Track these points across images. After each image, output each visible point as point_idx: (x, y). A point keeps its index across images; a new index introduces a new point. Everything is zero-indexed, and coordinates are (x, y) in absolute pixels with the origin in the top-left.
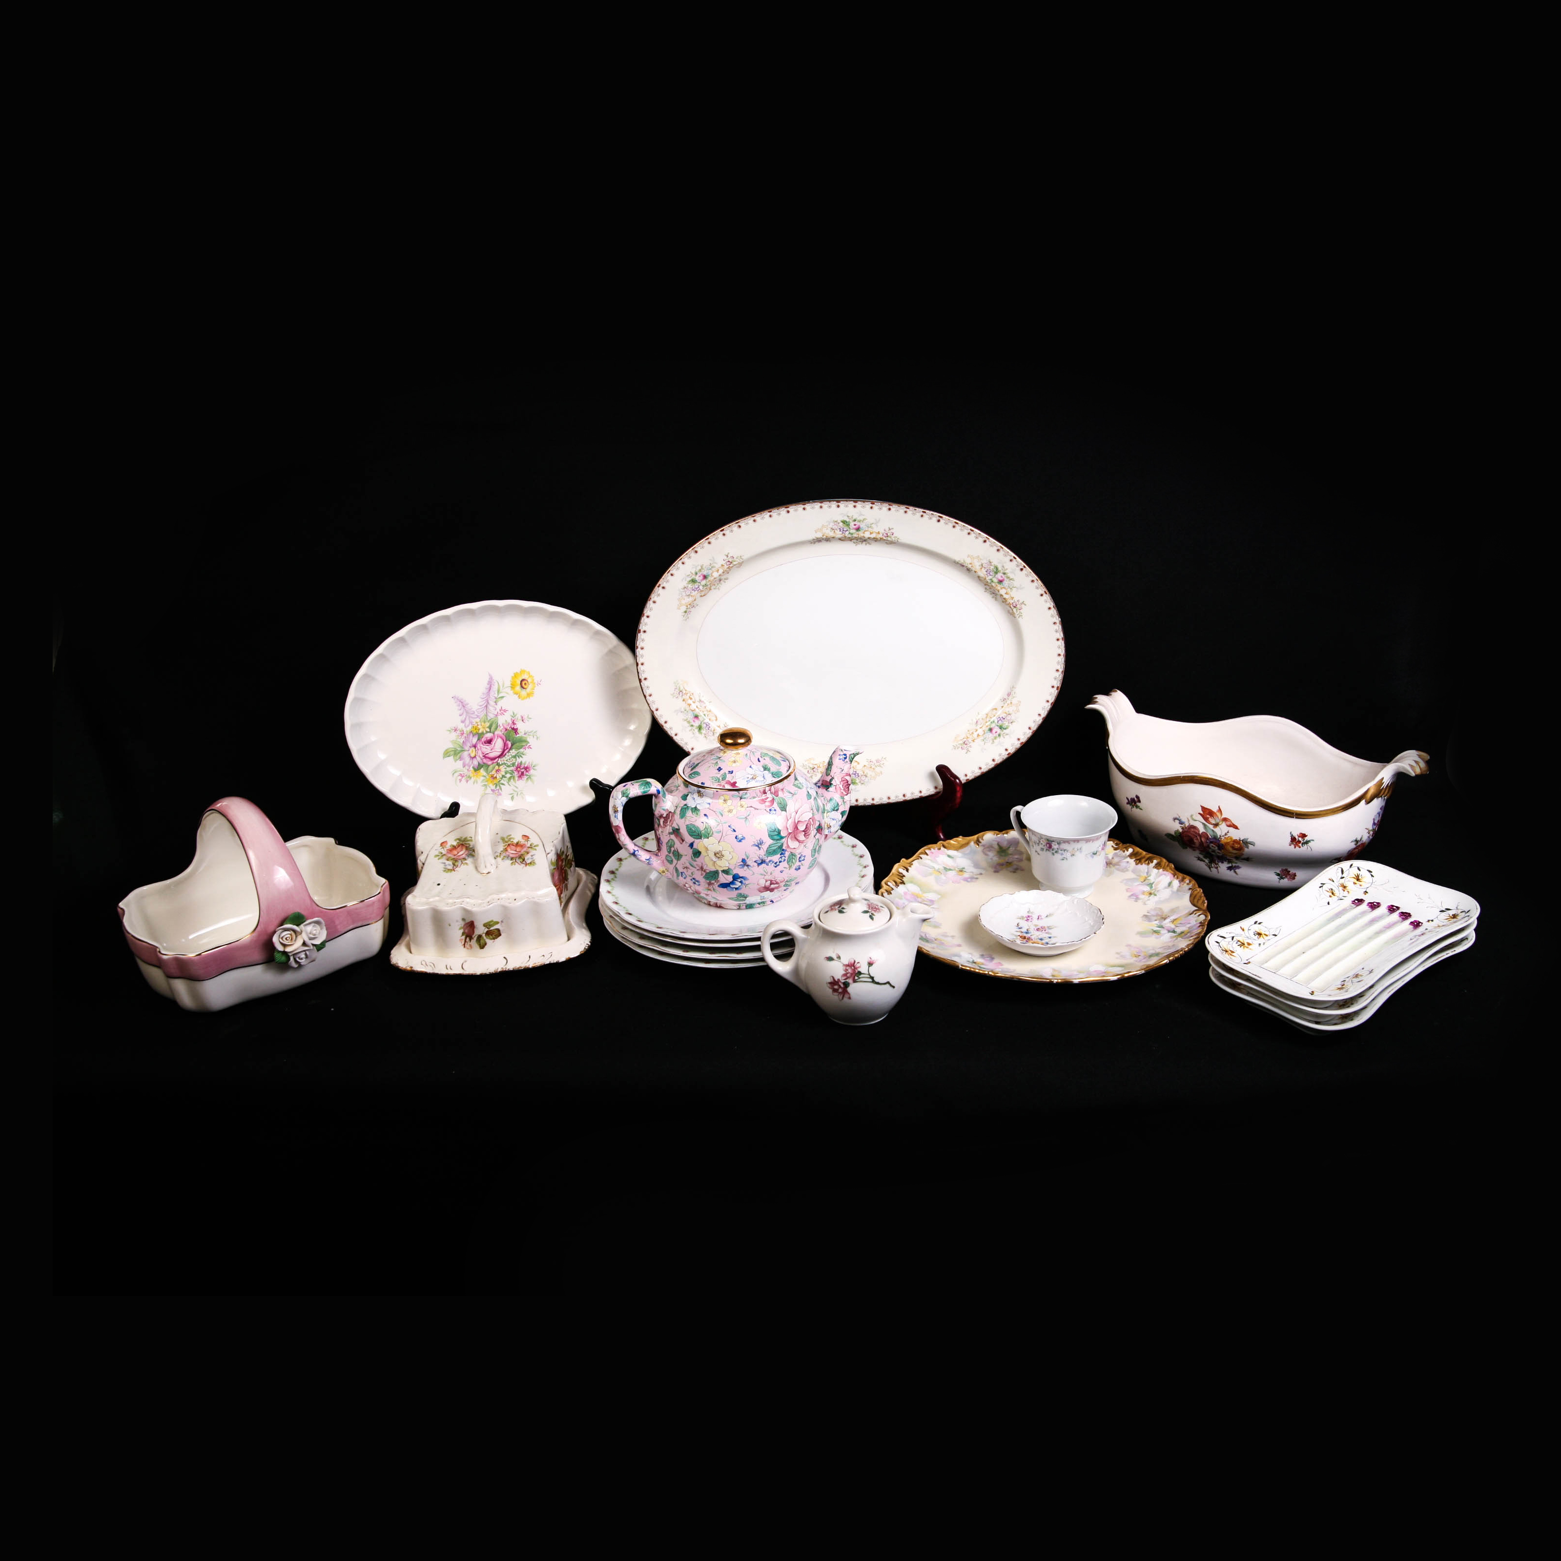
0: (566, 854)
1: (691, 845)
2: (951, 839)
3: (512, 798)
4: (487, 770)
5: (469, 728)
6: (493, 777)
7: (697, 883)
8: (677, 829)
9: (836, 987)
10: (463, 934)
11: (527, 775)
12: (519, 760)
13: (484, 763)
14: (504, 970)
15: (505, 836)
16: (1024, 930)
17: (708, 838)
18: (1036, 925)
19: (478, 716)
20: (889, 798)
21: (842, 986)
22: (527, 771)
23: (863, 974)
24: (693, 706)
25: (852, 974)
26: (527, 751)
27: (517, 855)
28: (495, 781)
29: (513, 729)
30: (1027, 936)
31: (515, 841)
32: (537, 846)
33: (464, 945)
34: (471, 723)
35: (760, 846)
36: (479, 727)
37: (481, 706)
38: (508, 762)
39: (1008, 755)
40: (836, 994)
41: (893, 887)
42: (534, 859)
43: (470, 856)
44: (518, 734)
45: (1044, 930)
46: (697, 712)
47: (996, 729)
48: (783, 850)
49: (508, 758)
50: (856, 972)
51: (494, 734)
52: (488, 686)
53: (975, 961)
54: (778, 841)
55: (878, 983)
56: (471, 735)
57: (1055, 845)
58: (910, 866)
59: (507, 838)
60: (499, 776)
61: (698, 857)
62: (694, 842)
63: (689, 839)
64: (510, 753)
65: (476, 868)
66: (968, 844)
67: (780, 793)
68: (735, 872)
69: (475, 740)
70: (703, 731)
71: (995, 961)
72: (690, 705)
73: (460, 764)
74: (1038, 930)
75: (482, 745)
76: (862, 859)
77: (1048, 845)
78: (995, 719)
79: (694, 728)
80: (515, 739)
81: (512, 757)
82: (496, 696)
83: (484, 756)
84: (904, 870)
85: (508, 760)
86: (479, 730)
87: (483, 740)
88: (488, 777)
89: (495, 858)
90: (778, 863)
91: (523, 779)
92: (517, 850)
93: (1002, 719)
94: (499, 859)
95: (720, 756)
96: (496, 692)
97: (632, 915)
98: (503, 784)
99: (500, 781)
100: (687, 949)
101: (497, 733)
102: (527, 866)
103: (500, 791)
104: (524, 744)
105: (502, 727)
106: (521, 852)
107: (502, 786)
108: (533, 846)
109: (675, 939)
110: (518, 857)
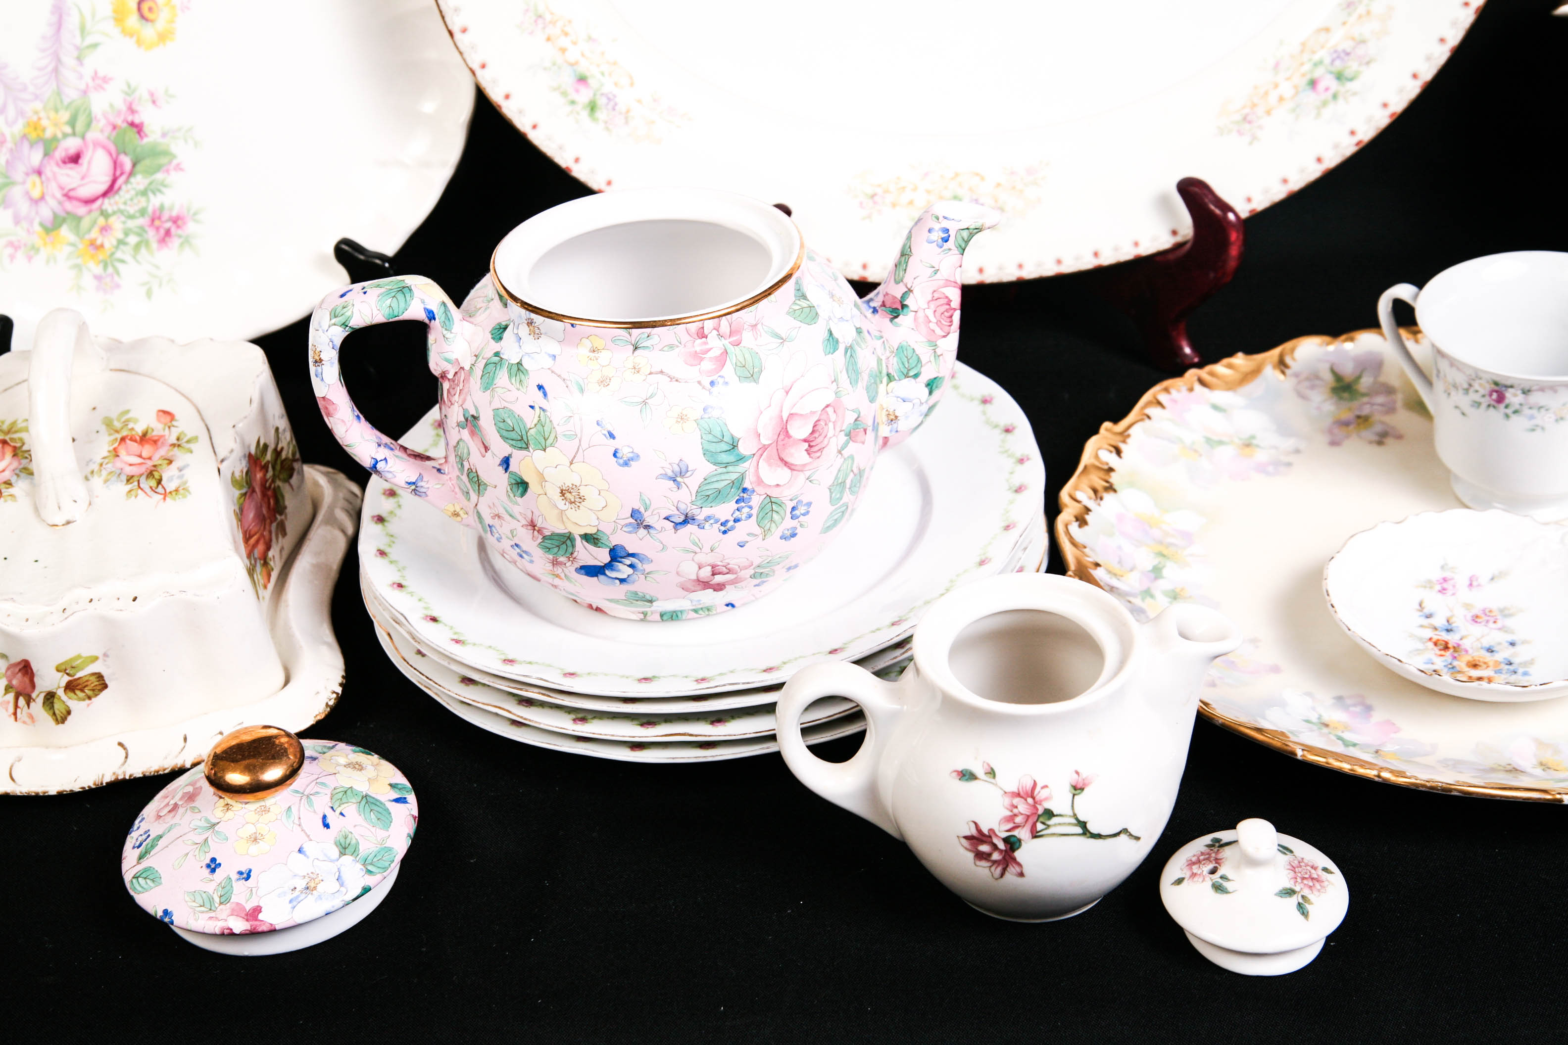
0: (275, 450)
2: (1216, 360)
3: (149, 293)
4: (77, 229)
5: (19, 128)
6: (96, 247)
9: (984, 848)
10: (8, 689)
11: (180, 237)
12: (155, 201)
13: (68, 213)
14: (121, 777)
15: (114, 415)
16: (1439, 621)
18: (1467, 606)
19: (37, 97)
20: (1059, 262)
21: (1001, 846)
22: (178, 227)
23: (1057, 815)
24: (573, 54)
25: (1028, 817)
26: (174, 177)
27: (143, 469)
28: (101, 255)
29: (132, 124)
30: (1452, 639)
31: (139, 429)
32: (193, 440)
33: (15, 714)
34: (21, 113)
36: (45, 122)
37: (40, 69)
38: (128, 208)
39: (1357, 144)
40: (984, 863)
41: (1090, 504)
42: (185, 479)
43: (22, 475)
44: (146, 136)
45: (1492, 620)
46: (584, 67)
47: (1328, 81)
49: (128, 196)
50: (1040, 811)
51: (83, 138)
52: (55, 19)
53: (1326, 718)
55: (1099, 836)
56: (26, 145)
57: (1515, 395)
58: (1124, 442)
59: (118, 420)
60: (109, 242)
64: (131, 184)
65: (36, 510)
66: (1256, 372)
69: (36, 157)
70: (601, 115)
71: (1378, 716)
72: (563, 50)
74: (1475, 619)
75: (56, 169)
76: (1009, 436)
77: (1495, 396)
78: (1323, 54)
79: (578, 108)
80: (139, 149)
81: (137, 194)
82: (78, 41)
83: (68, 196)
84: (1111, 452)
85: (129, 202)
86: (44, 129)
87: (59, 154)
88: (80, 246)
89: (87, 478)
91: (170, 245)
92: (144, 454)
93: (1342, 55)
94: (97, 482)
96: (78, 33)
97: (440, 622)
98: (122, 261)
99: (112, 254)
100: (583, 715)
101: (91, 136)
102: (167, 498)
103: (116, 278)
104: (163, 160)
105: (103, 122)
106: (153, 458)
107: (120, 266)
108: (182, 442)
109: (551, 694)
110: (146, 474)
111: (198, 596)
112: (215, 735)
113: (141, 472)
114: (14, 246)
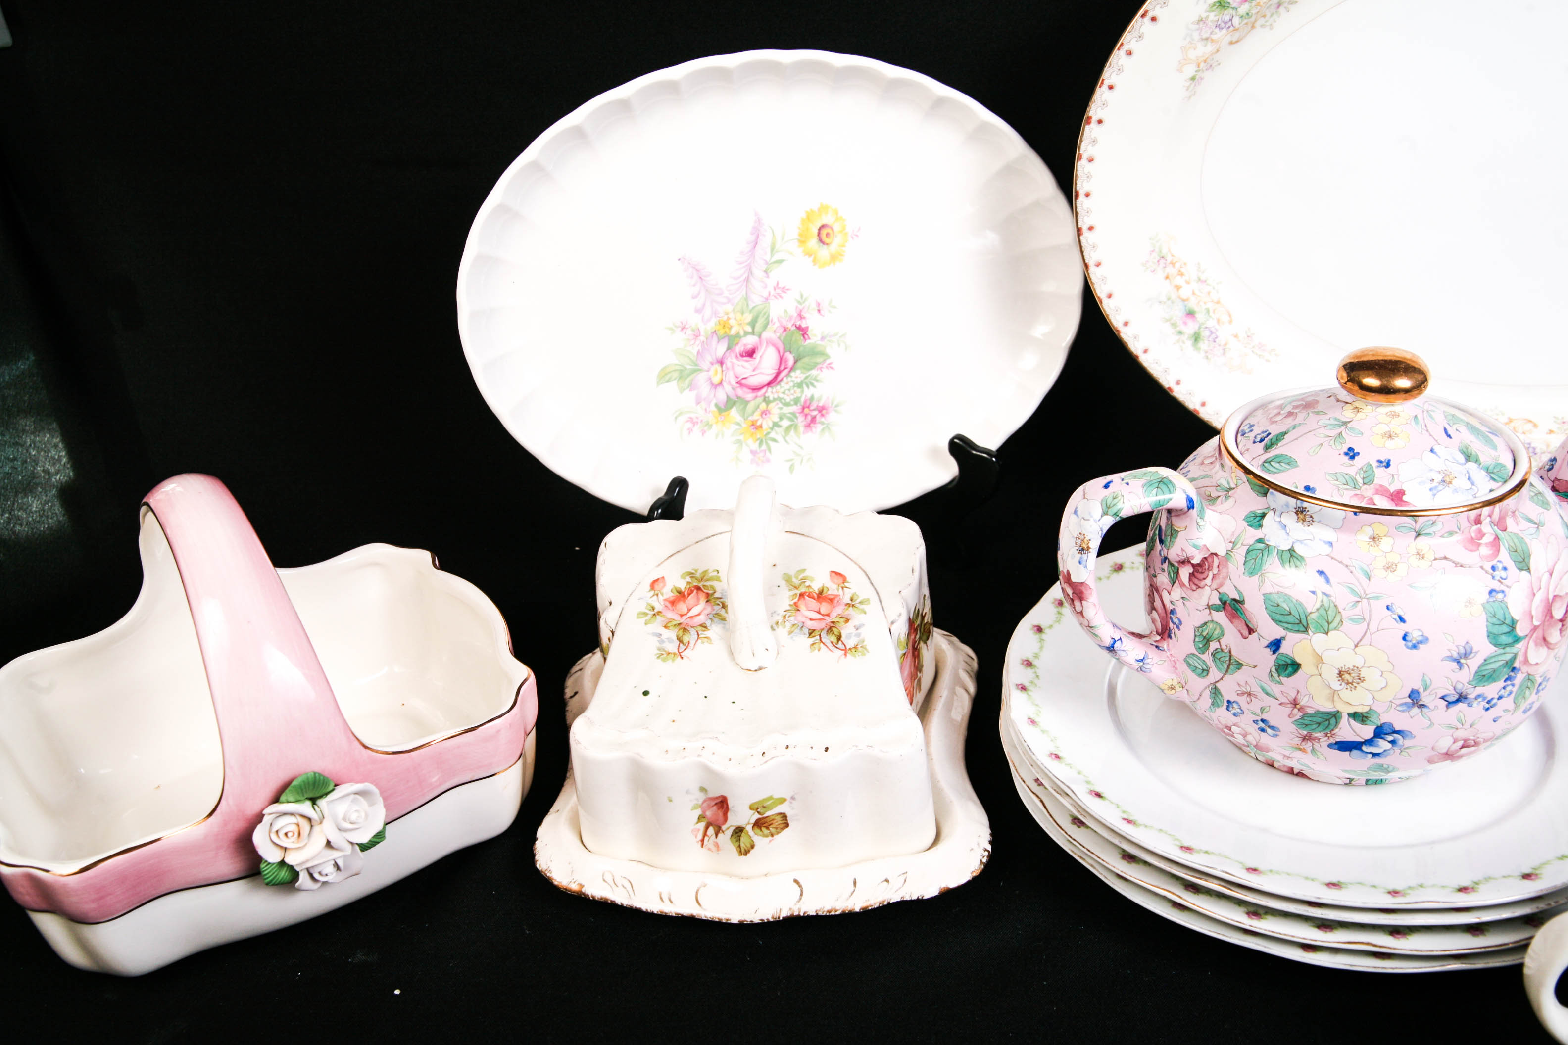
0: (922, 614)
1: (1275, 645)
3: (792, 469)
4: (743, 412)
5: (711, 325)
6: (755, 427)
7: (1269, 730)
8: (1234, 600)
10: (701, 818)
11: (823, 423)
12: (808, 392)
13: (738, 397)
14: (796, 914)
15: (792, 573)
17: (1327, 633)
19: (729, 301)
22: (822, 415)
24: (1185, 292)
26: (824, 375)
27: (822, 625)
28: (759, 434)
29: (799, 328)
31: (816, 587)
32: (865, 601)
33: (702, 841)
34: (715, 313)
35: (1462, 661)
36: (732, 322)
37: (735, 278)
38: (785, 397)
42: (862, 637)
43: (716, 620)
44: (809, 338)
46: (1192, 304)
48: (1513, 669)
49: (787, 387)
51: (760, 337)
52: (753, 238)
54: (1508, 649)
56: (715, 338)
59: (797, 578)
60: (767, 423)
61: (1289, 676)
62: (1283, 638)
63: (1270, 630)
64: (791, 377)
65: (731, 653)
67: (1510, 522)
68: (1384, 719)
69: (721, 349)
70: (1203, 345)
72: (1178, 288)
73: (689, 397)
75: (735, 360)
79: (1184, 338)
80: (801, 349)
81: (794, 386)
82: (768, 257)
83: (740, 383)
85: (787, 392)
86: (731, 327)
87: (739, 349)
88: (744, 425)
89: (772, 629)
90: (1494, 701)
91: (814, 430)
92: (822, 611)
94: (782, 632)
95: (1345, 420)
96: (769, 251)
97: (1105, 798)
98: (775, 440)
99: (768, 434)
100: (1256, 911)
101: (766, 335)
102: (848, 654)
103: (767, 452)
104: (819, 359)
105: (777, 324)
106: (831, 615)
107: (771, 443)
108: (856, 602)
109: (1230, 887)
110: (826, 629)
111: (883, 752)
112: (882, 882)
113: (822, 628)
114: (693, 422)
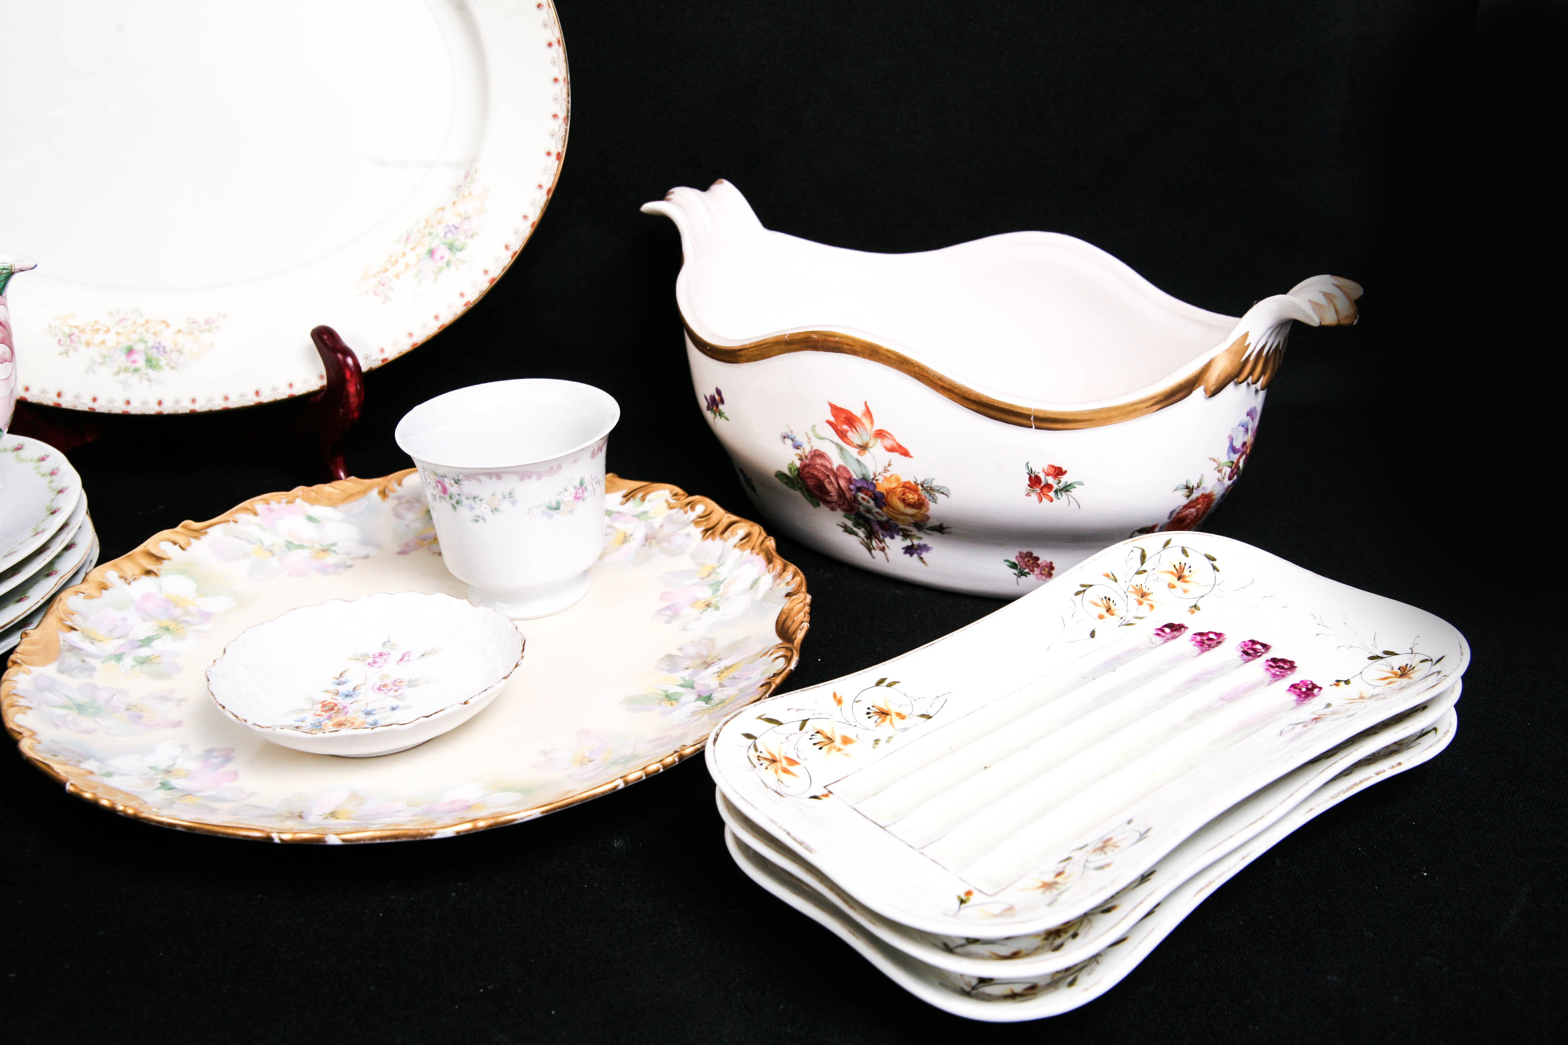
16: (347, 688)
18: (384, 677)
20: (226, 398)
30: (344, 703)
45: (395, 689)
47: (443, 251)
53: (176, 767)
57: (451, 485)
74: (382, 687)
77: (440, 487)
78: (439, 229)
93: (453, 229)
